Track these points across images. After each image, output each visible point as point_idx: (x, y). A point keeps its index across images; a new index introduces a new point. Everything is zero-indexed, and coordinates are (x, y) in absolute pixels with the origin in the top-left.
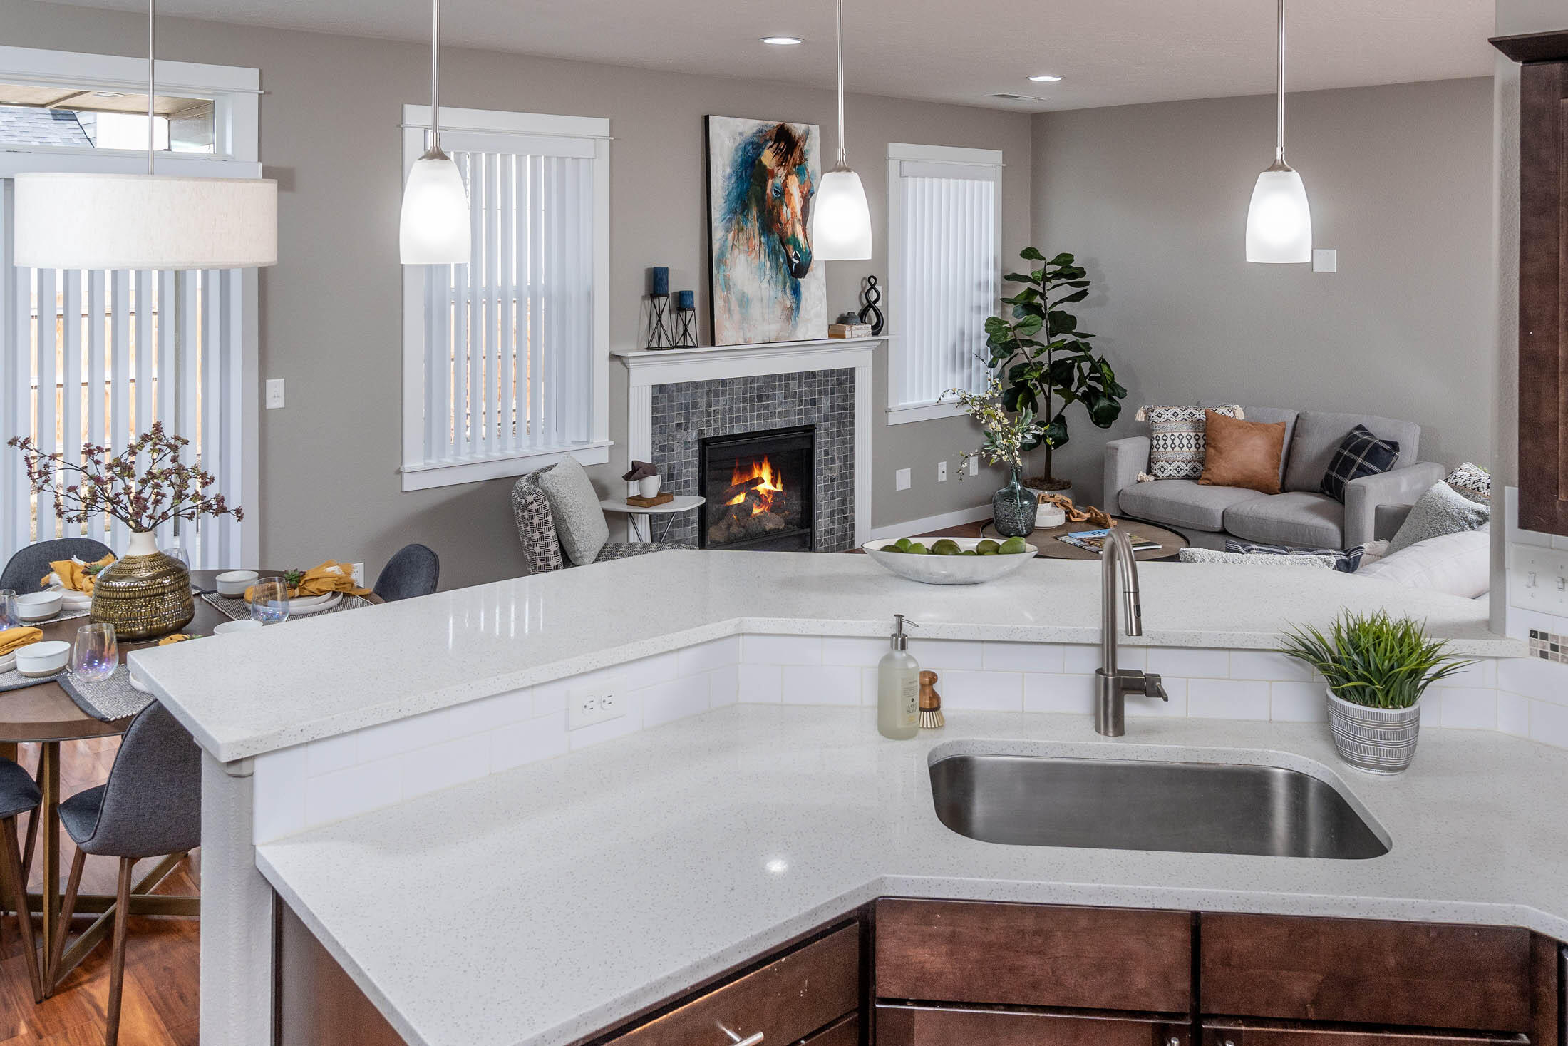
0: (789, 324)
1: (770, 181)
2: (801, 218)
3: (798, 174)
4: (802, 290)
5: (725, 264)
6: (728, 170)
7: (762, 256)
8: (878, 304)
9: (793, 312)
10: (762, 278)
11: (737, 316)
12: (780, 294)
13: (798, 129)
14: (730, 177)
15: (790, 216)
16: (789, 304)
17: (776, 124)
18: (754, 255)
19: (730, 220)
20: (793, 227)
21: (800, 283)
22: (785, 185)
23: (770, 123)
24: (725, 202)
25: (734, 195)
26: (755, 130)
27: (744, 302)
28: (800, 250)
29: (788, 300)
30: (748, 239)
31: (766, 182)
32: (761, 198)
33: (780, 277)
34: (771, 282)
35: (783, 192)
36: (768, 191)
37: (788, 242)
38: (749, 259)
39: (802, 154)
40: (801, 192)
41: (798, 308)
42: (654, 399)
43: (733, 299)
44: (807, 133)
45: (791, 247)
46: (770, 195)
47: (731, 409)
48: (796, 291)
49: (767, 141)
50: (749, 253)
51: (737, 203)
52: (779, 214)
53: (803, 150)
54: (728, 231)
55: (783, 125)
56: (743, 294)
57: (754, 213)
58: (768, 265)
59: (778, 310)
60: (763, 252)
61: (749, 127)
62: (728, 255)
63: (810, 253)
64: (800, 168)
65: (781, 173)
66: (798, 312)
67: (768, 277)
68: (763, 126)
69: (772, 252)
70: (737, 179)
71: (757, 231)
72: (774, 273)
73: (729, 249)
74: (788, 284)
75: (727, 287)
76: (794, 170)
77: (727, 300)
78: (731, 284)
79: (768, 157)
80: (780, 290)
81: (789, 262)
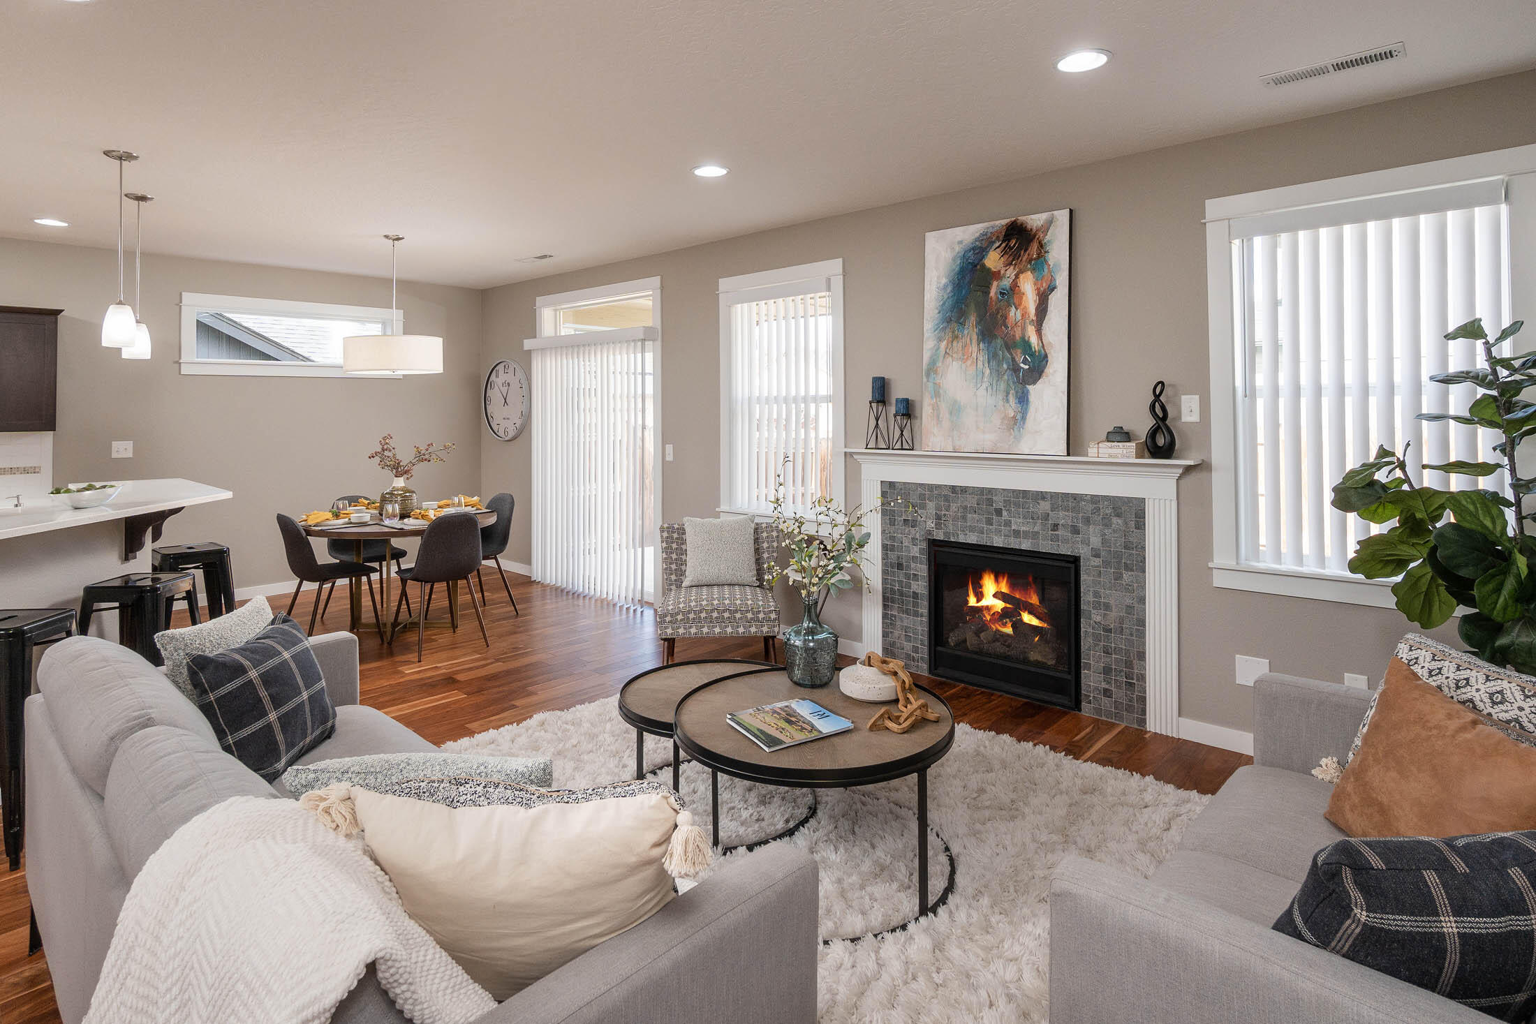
0: (1011, 434)
1: (995, 283)
2: (1034, 318)
3: (1033, 270)
4: (1032, 398)
5: (936, 372)
6: (944, 281)
7: (980, 363)
9: (1018, 421)
10: (979, 385)
11: (945, 424)
12: (1001, 403)
13: (1035, 221)
14: (945, 287)
15: (1019, 316)
16: (1012, 413)
17: (1004, 222)
18: (969, 362)
19: (944, 329)
20: (1024, 329)
21: (1028, 391)
22: (1014, 287)
23: (997, 223)
24: (939, 313)
25: (950, 302)
26: (977, 235)
27: (956, 409)
28: (1032, 355)
29: (1012, 408)
30: (964, 347)
31: (989, 286)
32: (983, 304)
33: (1003, 386)
34: (989, 389)
35: (1012, 293)
36: (993, 293)
37: (1016, 345)
38: (964, 366)
39: (1041, 245)
40: (1038, 289)
41: (1024, 418)
42: (884, 494)
43: (944, 407)
45: (1019, 351)
46: (994, 298)
47: (964, 518)
48: (1023, 399)
49: (994, 242)
50: (964, 361)
51: (952, 311)
52: (1005, 317)
53: (1043, 242)
54: (940, 340)
55: (1015, 221)
56: (955, 401)
57: (973, 319)
58: (987, 371)
59: (997, 420)
60: (983, 357)
61: (967, 234)
62: (939, 364)
63: (1046, 356)
64: (1038, 260)
65: (1011, 272)
66: (1024, 423)
67: (987, 383)
68: (988, 228)
69: (992, 357)
70: (954, 288)
71: (975, 337)
72: (994, 382)
73: (941, 357)
74: (1012, 392)
75: (937, 394)
76: (1029, 266)
77: (936, 408)
78: (941, 391)
79: (993, 260)
80: (1001, 396)
81: (1015, 369)
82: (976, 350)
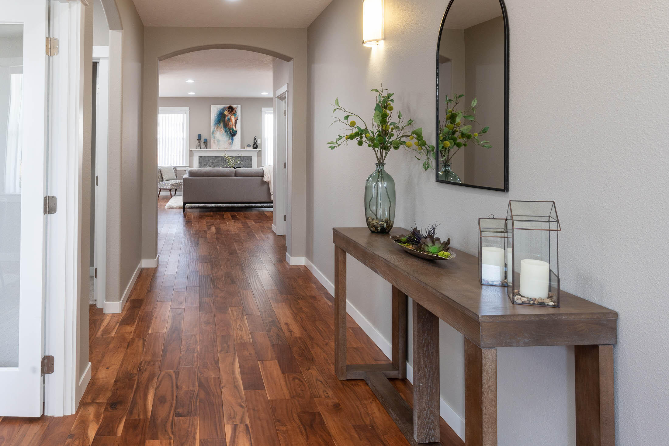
0: (230, 146)
1: (227, 117)
2: (234, 124)
3: (234, 115)
4: (234, 139)
5: (214, 134)
6: (216, 115)
7: (223, 132)
8: (257, 143)
9: (231, 143)
10: (223, 136)
11: (216, 144)
12: (228, 140)
13: (234, 106)
14: (216, 117)
15: (231, 124)
16: (230, 142)
19: (216, 125)
20: (232, 126)
22: (230, 118)
24: (215, 122)
25: (217, 120)
26: (223, 107)
27: (218, 141)
28: (234, 131)
29: (230, 141)
30: (220, 129)
31: (225, 117)
32: (224, 121)
33: (228, 136)
35: (230, 120)
36: (226, 119)
37: (231, 129)
39: (235, 111)
40: (235, 119)
41: (233, 143)
42: (199, 159)
44: (237, 107)
45: (232, 130)
47: (218, 162)
48: (232, 139)
49: (226, 109)
50: (220, 132)
51: (217, 122)
52: (228, 124)
54: (215, 127)
55: (230, 106)
56: (218, 139)
57: (222, 123)
58: (225, 134)
59: (227, 143)
61: (221, 107)
62: (215, 132)
63: (237, 132)
65: (230, 115)
67: (225, 136)
68: (225, 106)
69: (226, 131)
70: (218, 117)
71: (222, 127)
73: (215, 131)
74: (230, 138)
75: (214, 138)
77: (214, 141)
79: (226, 112)
80: (228, 139)
81: (231, 133)
82: (223, 130)
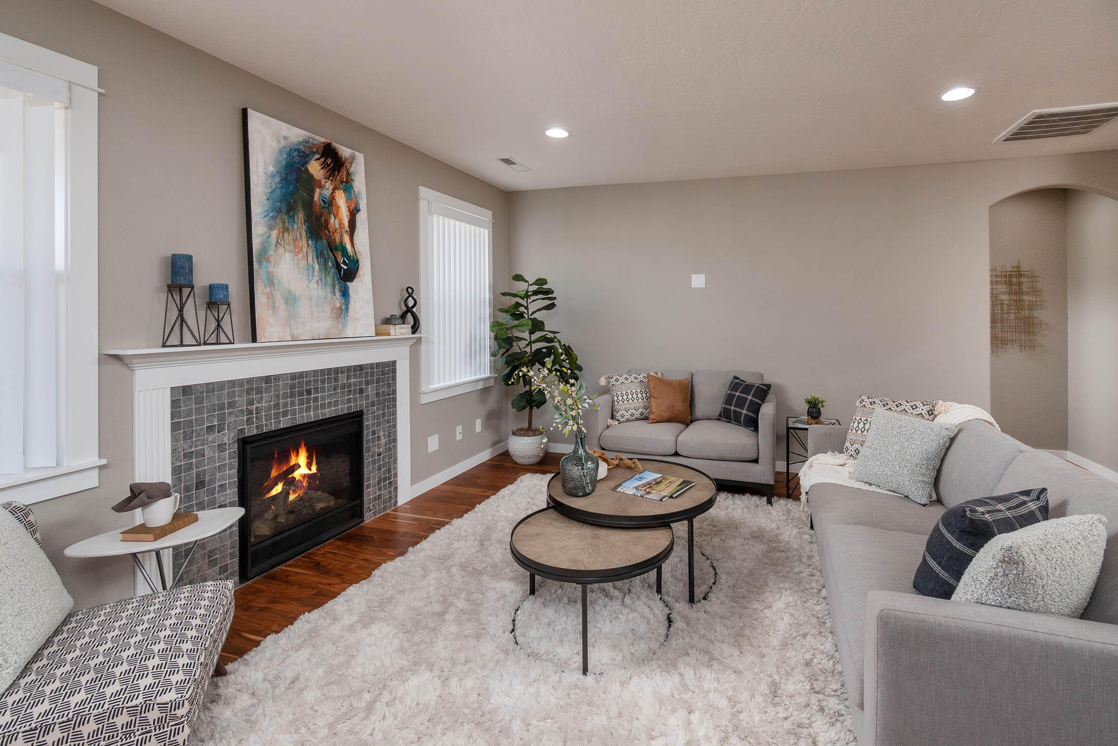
0: (339, 322)
1: (318, 191)
2: (348, 230)
3: (345, 190)
4: (351, 292)
5: (268, 260)
6: (271, 169)
7: (310, 259)
8: (414, 310)
9: (343, 311)
10: (311, 278)
11: (282, 313)
12: (329, 296)
13: (345, 152)
14: (273, 176)
15: (337, 226)
16: (338, 305)
17: (323, 140)
18: (300, 256)
19: (274, 218)
20: (341, 236)
21: (348, 287)
22: (332, 197)
23: (317, 137)
24: (268, 199)
25: (278, 193)
26: (301, 139)
27: (291, 300)
28: (349, 258)
29: (338, 301)
30: (295, 240)
31: (312, 192)
32: (309, 205)
33: (329, 280)
34: (319, 283)
35: (330, 204)
36: (316, 198)
37: (336, 249)
38: (296, 258)
39: (348, 174)
40: (349, 207)
41: (347, 309)
42: (175, 404)
43: (278, 296)
44: (353, 158)
45: (339, 253)
46: (318, 203)
47: (276, 405)
48: (345, 293)
49: (314, 153)
50: (297, 254)
51: (281, 202)
52: (327, 222)
53: (350, 171)
54: (271, 228)
55: (330, 144)
56: (290, 292)
57: (301, 216)
58: (317, 267)
59: (328, 310)
60: (311, 256)
61: (296, 135)
62: (271, 252)
63: (358, 261)
64: (347, 184)
65: (329, 186)
66: (347, 312)
67: (316, 279)
68: (309, 138)
69: (320, 255)
70: (281, 180)
71: (304, 234)
72: (323, 277)
73: (273, 247)
74: (337, 287)
75: (271, 282)
76: (341, 186)
77: (270, 297)
78: (275, 281)
79: (315, 168)
80: (329, 289)
81: (338, 267)
82: (306, 246)
